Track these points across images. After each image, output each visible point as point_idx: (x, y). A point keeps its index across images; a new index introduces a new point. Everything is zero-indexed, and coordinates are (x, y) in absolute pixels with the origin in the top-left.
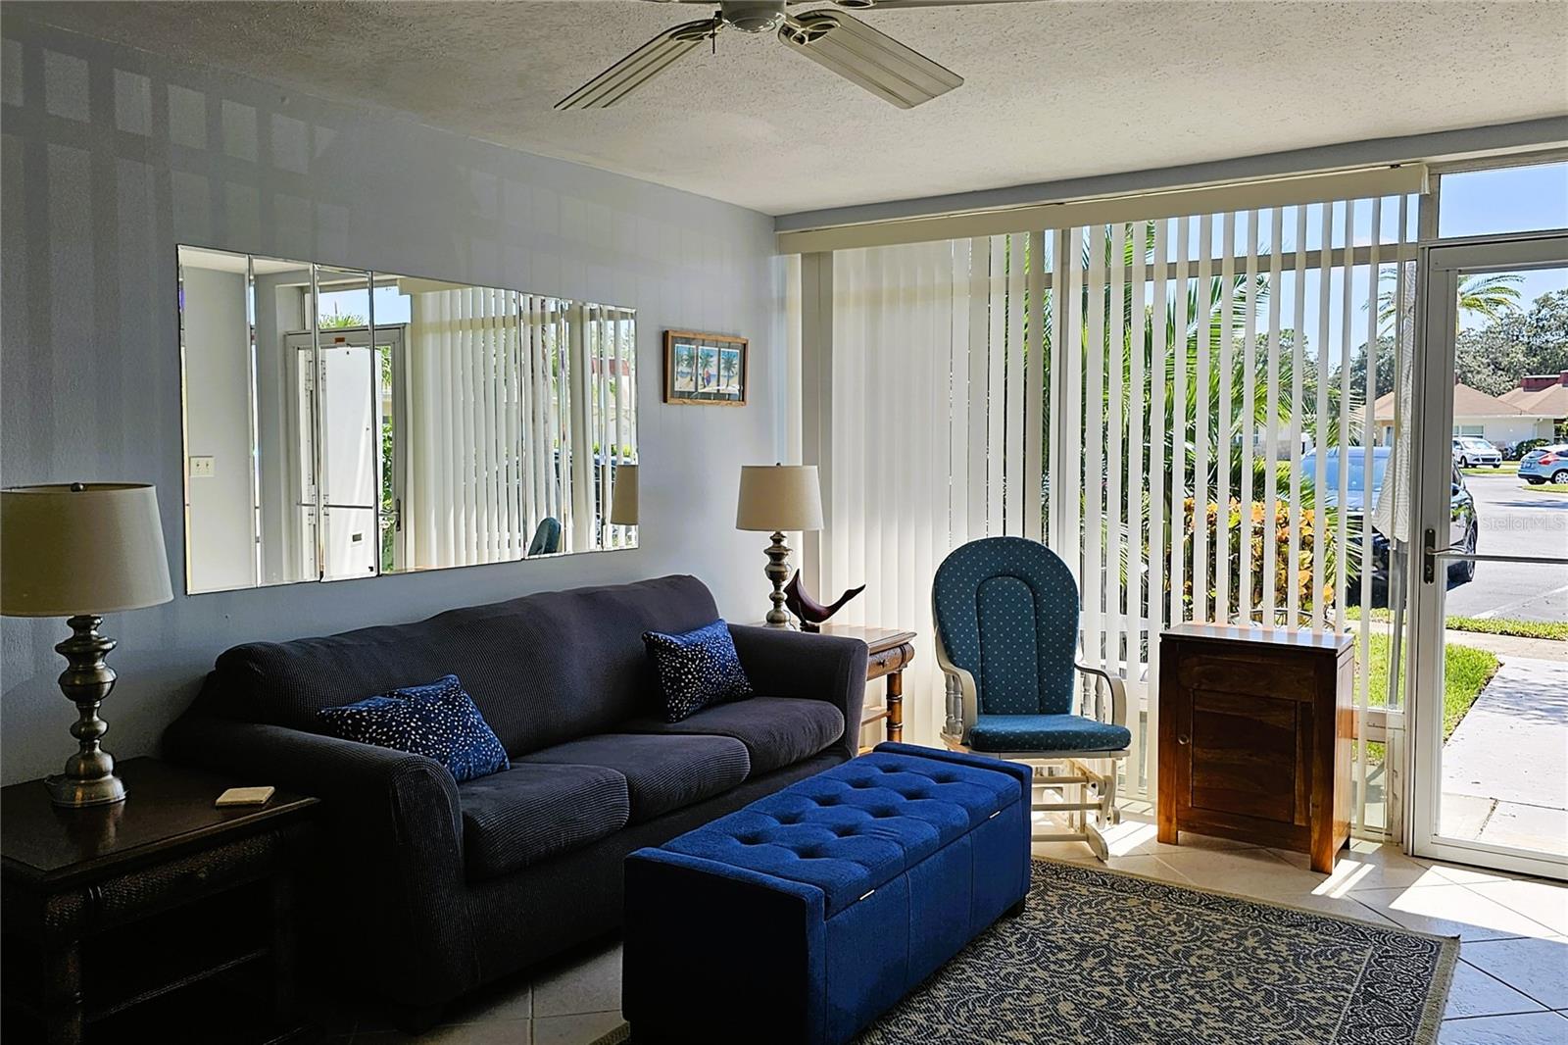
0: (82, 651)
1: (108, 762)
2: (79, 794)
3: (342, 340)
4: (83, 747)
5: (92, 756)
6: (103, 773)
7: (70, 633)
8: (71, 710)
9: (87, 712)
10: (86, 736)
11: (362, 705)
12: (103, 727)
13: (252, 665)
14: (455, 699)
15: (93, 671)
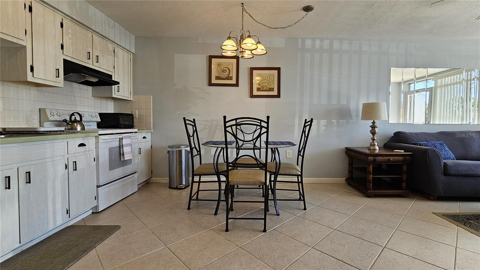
0: (373, 127)
1: (376, 144)
2: (372, 148)
3: (418, 91)
4: (373, 141)
5: (374, 142)
6: (375, 145)
7: (372, 124)
8: (371, 136)
9: (374, 136)
10: (373, 140)
11: (422, 142)
12: (376, 139)
13: (400, 134)
14: (442, 144)
15: (374, 130)
